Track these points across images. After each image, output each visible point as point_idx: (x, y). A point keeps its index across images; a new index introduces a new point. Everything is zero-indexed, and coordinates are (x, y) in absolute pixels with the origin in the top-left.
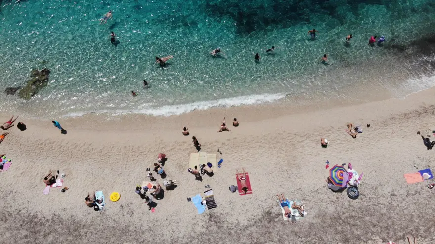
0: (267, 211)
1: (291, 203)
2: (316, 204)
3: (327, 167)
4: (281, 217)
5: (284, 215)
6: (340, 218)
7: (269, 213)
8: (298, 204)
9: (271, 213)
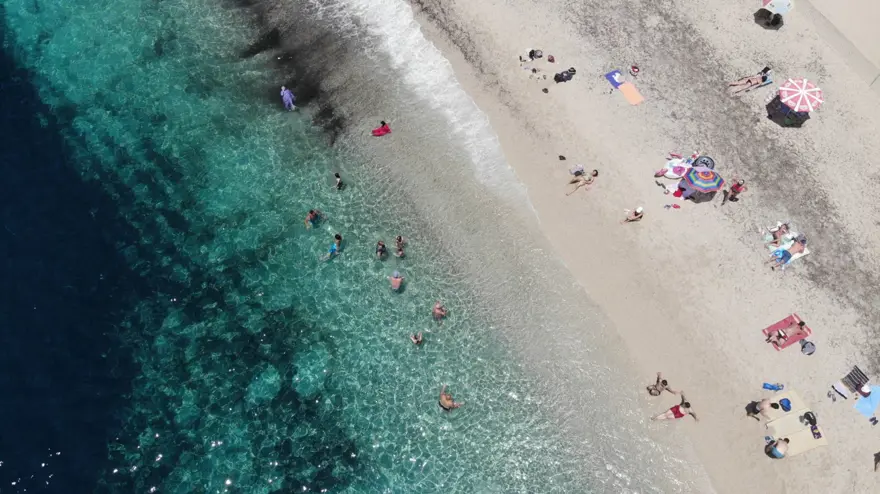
0: (810, 282)
1: (773, 248)
2: (752, 213)
3: (676, 207)
4: (808, 258)
5: (802, 255)
6: (757, 176)
7: (813, 277)
8: (770, 237)
9: (810, 274)
